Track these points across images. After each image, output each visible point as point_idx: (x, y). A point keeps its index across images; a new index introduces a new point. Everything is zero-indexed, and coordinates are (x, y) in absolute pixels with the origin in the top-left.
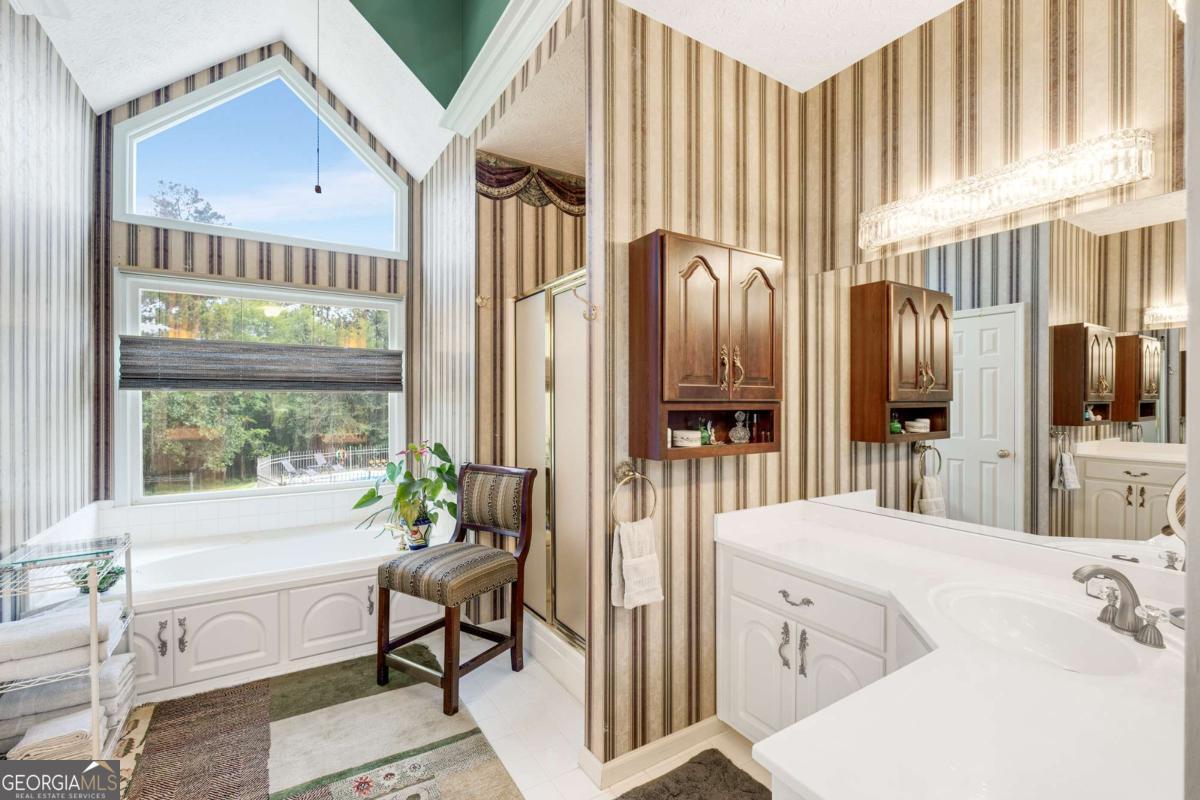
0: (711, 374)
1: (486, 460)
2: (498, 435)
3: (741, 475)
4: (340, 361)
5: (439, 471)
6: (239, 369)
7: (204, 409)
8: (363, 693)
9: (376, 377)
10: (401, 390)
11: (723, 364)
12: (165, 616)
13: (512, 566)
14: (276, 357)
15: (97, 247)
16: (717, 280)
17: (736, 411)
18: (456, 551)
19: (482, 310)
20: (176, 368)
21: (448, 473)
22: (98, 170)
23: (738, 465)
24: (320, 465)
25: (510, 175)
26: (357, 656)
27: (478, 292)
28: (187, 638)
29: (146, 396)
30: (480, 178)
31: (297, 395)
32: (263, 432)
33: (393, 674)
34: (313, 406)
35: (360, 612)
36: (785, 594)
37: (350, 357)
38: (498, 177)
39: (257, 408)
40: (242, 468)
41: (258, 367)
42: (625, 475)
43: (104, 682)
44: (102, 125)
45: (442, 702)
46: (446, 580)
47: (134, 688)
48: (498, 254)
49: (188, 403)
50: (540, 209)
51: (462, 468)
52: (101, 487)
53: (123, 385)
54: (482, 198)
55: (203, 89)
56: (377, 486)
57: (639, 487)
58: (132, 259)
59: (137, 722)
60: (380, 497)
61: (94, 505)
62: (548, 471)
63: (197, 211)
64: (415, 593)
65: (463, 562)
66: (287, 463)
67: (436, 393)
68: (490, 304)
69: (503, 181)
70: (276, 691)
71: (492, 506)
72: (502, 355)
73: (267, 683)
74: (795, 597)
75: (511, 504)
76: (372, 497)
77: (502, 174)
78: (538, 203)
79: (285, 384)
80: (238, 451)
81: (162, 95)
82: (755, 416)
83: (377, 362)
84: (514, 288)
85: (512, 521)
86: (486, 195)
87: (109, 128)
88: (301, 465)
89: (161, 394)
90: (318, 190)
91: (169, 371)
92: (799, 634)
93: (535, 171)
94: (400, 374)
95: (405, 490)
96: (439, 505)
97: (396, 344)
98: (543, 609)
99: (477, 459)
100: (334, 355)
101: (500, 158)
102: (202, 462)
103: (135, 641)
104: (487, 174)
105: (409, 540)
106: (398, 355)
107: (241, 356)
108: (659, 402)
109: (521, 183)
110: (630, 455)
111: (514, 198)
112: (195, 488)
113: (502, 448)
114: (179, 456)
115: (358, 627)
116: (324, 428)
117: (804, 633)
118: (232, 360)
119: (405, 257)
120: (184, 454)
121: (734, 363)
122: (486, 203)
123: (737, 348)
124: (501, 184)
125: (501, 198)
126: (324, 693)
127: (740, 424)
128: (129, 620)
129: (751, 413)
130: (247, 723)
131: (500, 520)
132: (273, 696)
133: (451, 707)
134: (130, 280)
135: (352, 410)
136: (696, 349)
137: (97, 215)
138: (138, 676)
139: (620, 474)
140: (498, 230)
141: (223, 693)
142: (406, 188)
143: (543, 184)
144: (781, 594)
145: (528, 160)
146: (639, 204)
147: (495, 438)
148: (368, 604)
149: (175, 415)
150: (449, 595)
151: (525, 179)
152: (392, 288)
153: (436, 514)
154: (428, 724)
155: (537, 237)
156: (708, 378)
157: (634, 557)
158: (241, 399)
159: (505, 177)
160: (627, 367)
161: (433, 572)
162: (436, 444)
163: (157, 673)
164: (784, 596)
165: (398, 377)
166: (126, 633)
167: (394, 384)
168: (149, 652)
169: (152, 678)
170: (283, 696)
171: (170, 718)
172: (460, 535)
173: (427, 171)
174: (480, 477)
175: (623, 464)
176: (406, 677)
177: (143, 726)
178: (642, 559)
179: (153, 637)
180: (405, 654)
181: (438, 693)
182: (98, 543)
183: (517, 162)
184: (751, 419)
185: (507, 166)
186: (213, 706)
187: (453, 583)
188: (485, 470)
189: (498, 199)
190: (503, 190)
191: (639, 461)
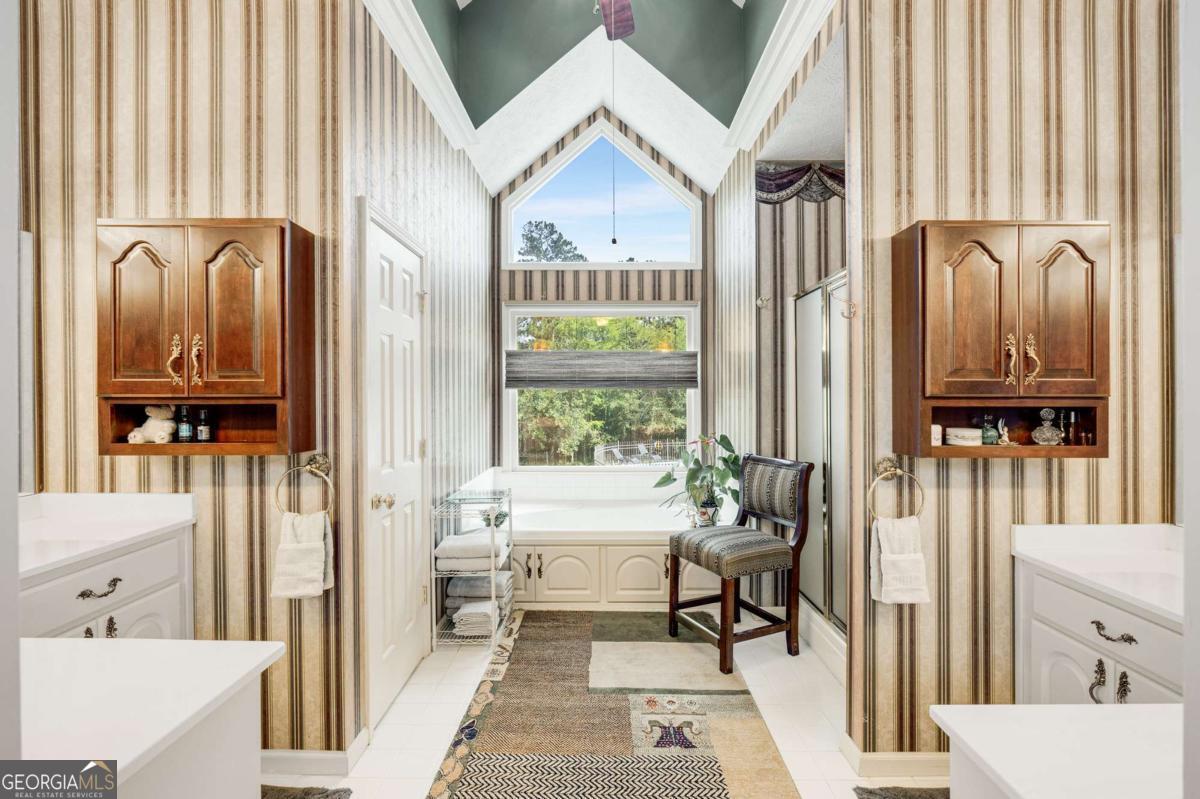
0: (992, 367)
1: (767, 452)
2: (779, 429)
3: (1055, 484)
4: (647, 363)
5: (725, 461)
6: (575, 372)
7: (558, 403)
8: (657, 639)
9: (676, 376)
10: (697, 387)
11: (1009, 356)
12: (530, 550)
13: (786, 553)
14: (600, 362)
15: (493, 290)
16: (999, 263)
17: (1042, 408)
18: (734, 533)
19: (763, 311)
20: (536, 372)
21: (733, 463)
22: (493, 236)
23: (1049, 471)
24: (642, 453)
25: (789, 178)
26: (656, 610)
27: (758, 294)
28: (543, 569)
29: (521, 393)
30: (760, 187)
31: (625, 392)
32: (599, 423)
33: (681, 629)
34: (638, 402)
35: (658, 575)
36: (1099, 626)
37: (656, 359)
38: (778, 182)
39: (595, 403)
40: (585, 453)
41: (588, 370)
42: (886, 470)
43: (498, 586)
44: (496, 203)
45: (719, 662)
46: (723, 554)
47: (513, 596)
48: (778, 255)
49: (548, 398)
50: (823, 204)
51: (744, 458)
52: (496, 459)
53: (507, 387)
54: (762, 205)
55: (553, 161)
56: (673, 470)
57: (905, 484)
58: (512, 297)
59: (514, 619)
60: (675, 480)
61: (493, 468)
62: (825, 465)
63: (553, 242)
64: (698, 562)
65: (739, 541)
66: (616, 451)
67: (726, 390)
68: (770, 305)
69: (783, 184)
70: (598, 622)
71: (771, 495)
72: (783, 353)
73: (591, 613)
74: (1112, 630)
75: (787, 495)
76: (668, 479)
77: (781, 178)
78: (820, 198)
79: (607, 383)
80: (581, 439)
81: (528, 173)
82: (1073, 414)
83: (676, 362)
84: (795, 286)
85: (789, 512)
86: (766, 202)
87: (499, 205)
88: (629, 453)
89: (530, 391)
90: (614, 241)
91: (534, 375)
92: (1119, 675)
93: (817, 167)
94: (696, 373)
95: (693, 475)
96: (724, 491)
97: (693, 345)
98: (820, 602)
99: (759, 451)
100: (641, 358)
101: (779, 163)
102: (557, 447)
103: (514, 564)
104: (767, 182)
105: (699, 520)
106: (694, 355)
107: (577, 362)
108: (920, 398)
109: (801, 182)
110: (894, 451)
111: (795, 198)
112: (550, 464)
113: (783, 442)
114: (542, 442)
115: (657, 586)
116: (644, 421)
117: (1124, 676)
118: (571, 365)
119: (699, 266)
120: (545, 440)
121: (1026, 353)
122: (766, 209)
123: (1031, 336)
124: (781, 188)
125: (780, 202)
126: (630, 631)
127: (1047, 424)
128: (511, 547)
129: (1068, 410)
130: (578, 637)
131: (778, 510)
132: (595, 625)
133: (726, 666)
134: (512, 310)
135: (669, 406)
136: (969, 341)
137: (493, 267)
138: (516, 589)
139: (881, 469)
140: (778, 232)
141: (564, 614)
142: (700, 203)
143: (826, 178)
144: (1094, 625)
145: (809, 158)
146: (904, 195)
147: (776, 432)
148: (664, 569)
149: (539, 408)
150: (724, 567)
151: (805, 178)
152: (689, 296)
153: (721, 499)
154: (706, 675)
155: (819, 233)
156: (986, 372)
157: (893, 552)
158: (584, 395)
159: (785, 180)
160: (889, 363)
161: (713, 546)
162: (721, 436)
163: (526, 590)
164: (1098, 628)
165: (693, 375)
166: (509, 557)
167: (691, 381)
168: (522, 574)
169: (522, 592)
170: (602, 626)
171: (533, 621)
172: (742, 520)
173: (718, 185)
174: (760, 467)
175: (884, 460)
176: (693, 634)
177: (518, 622)
178: (902, 557)
179: (524, 563)
180: (692, 615)
181: (716, 653)
182: (494, 493)
183: (798, 162)
184: (1067, 417)
185: (787, 169)
186: (558, 621)
187: (728, 558)
188: (764, 461)
189: (777, 203)
190: (783, 193)
191: (906, 458)
